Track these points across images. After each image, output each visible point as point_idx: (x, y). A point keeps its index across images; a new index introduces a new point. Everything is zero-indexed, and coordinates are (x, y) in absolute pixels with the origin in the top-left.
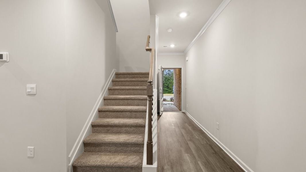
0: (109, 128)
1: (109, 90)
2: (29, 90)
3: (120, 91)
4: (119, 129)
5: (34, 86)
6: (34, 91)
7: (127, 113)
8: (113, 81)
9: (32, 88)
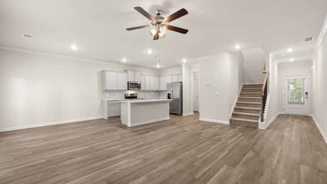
0: (242, 110)
1: (240, 94)
2: (216, 94)
3: (247, 95)
4: (247, 111)
5: (218, 92)
6: (218, 94)
7: (251, 105)
8: (242, 90)
9: (217, 93)
